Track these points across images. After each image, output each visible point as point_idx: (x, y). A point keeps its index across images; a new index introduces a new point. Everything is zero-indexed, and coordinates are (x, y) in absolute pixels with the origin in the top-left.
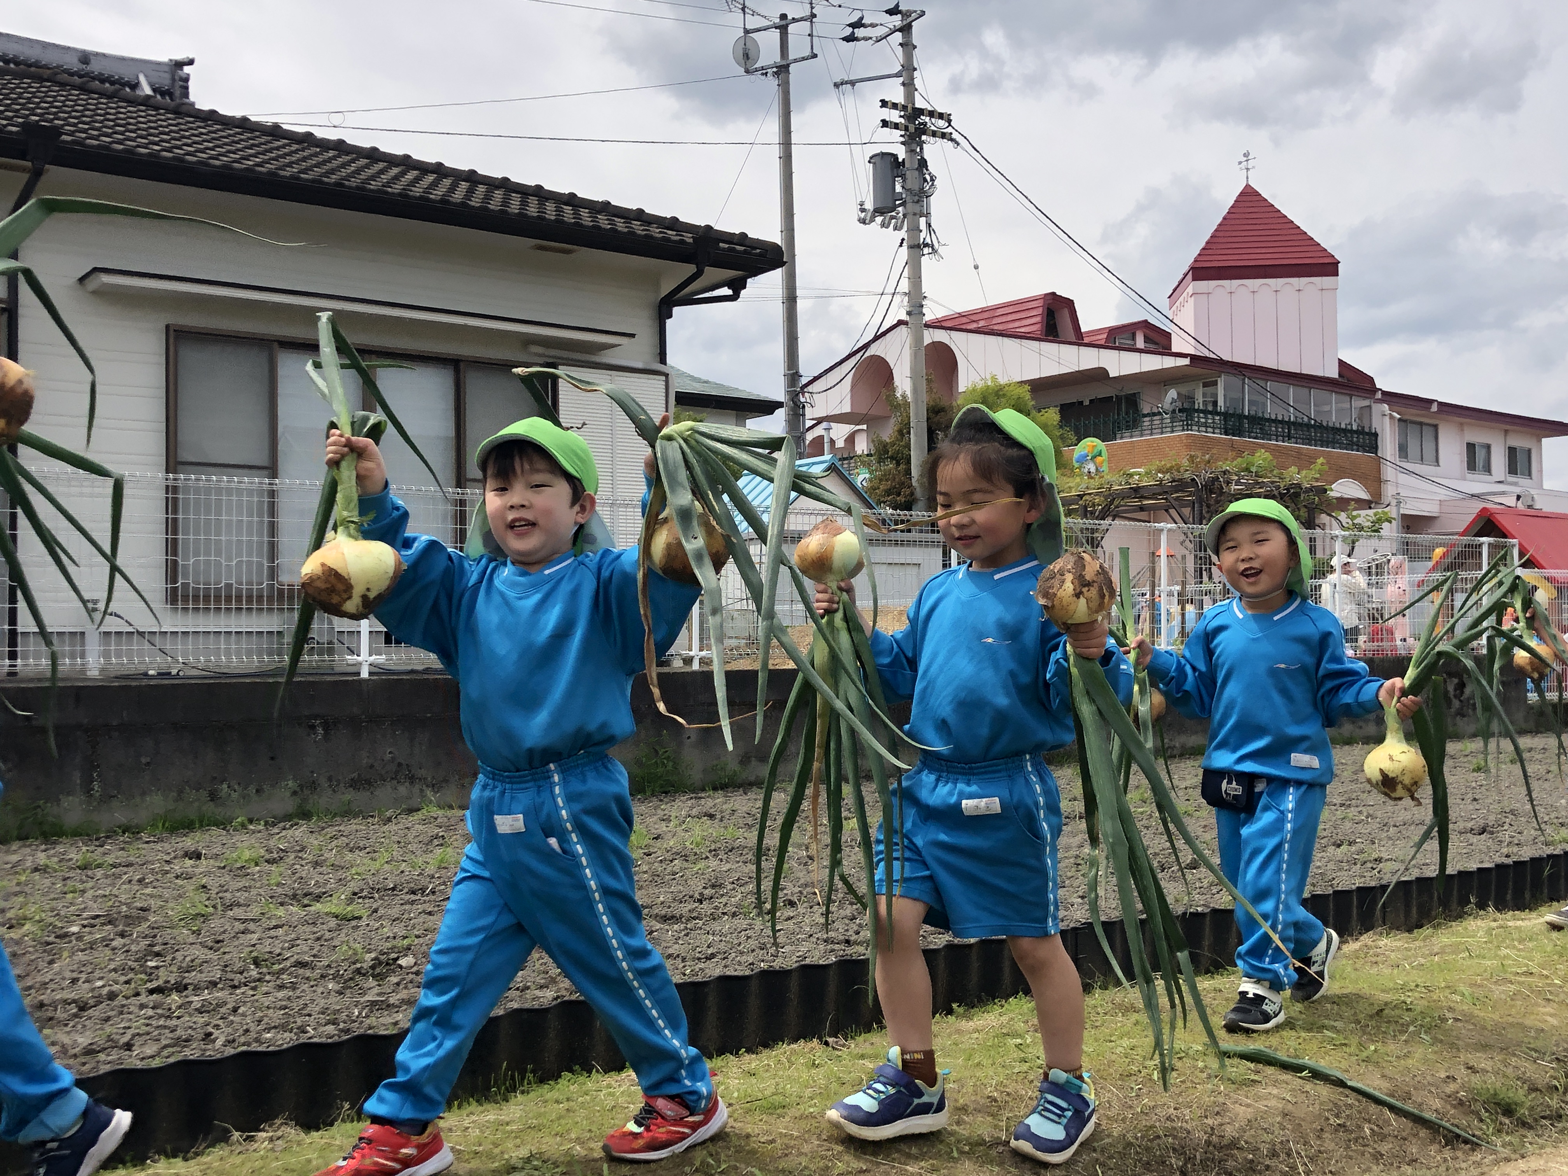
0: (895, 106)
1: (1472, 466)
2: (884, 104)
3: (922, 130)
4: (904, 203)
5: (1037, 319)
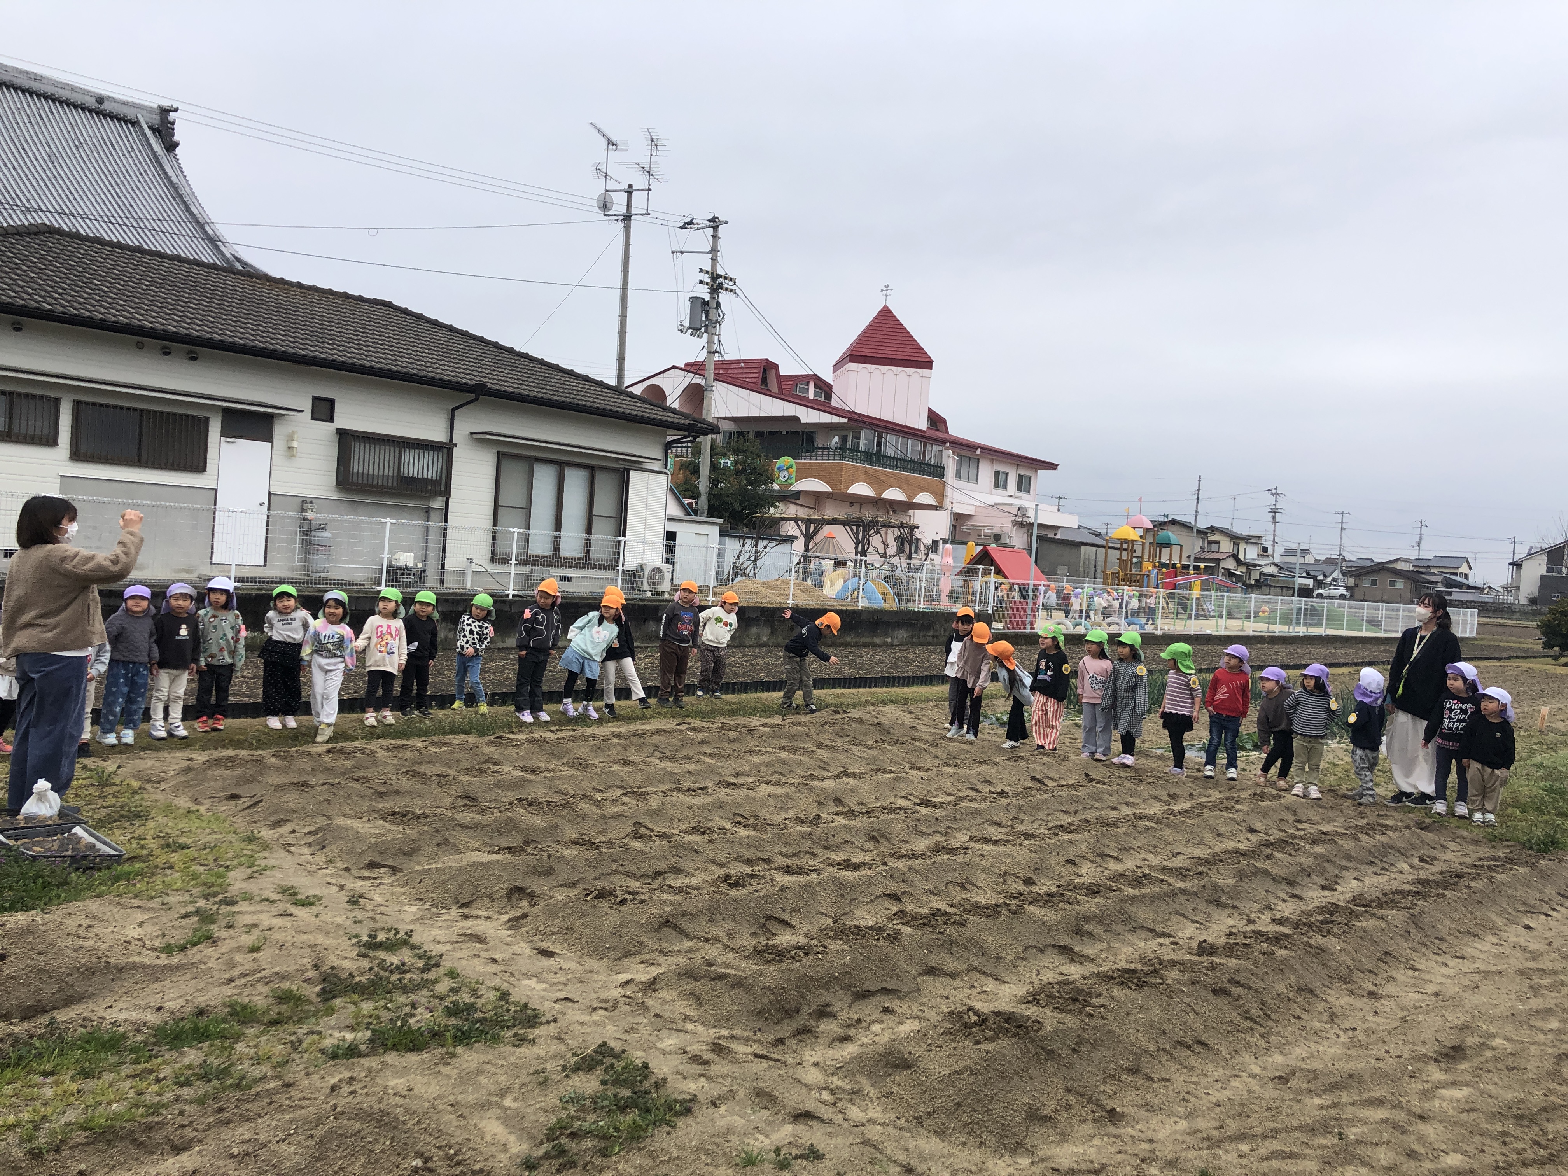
0: (707, 272)
1: (996, 485)
2: (701, 270)
3: (720, 286)
4: (706, 326)
5: (756, 374)
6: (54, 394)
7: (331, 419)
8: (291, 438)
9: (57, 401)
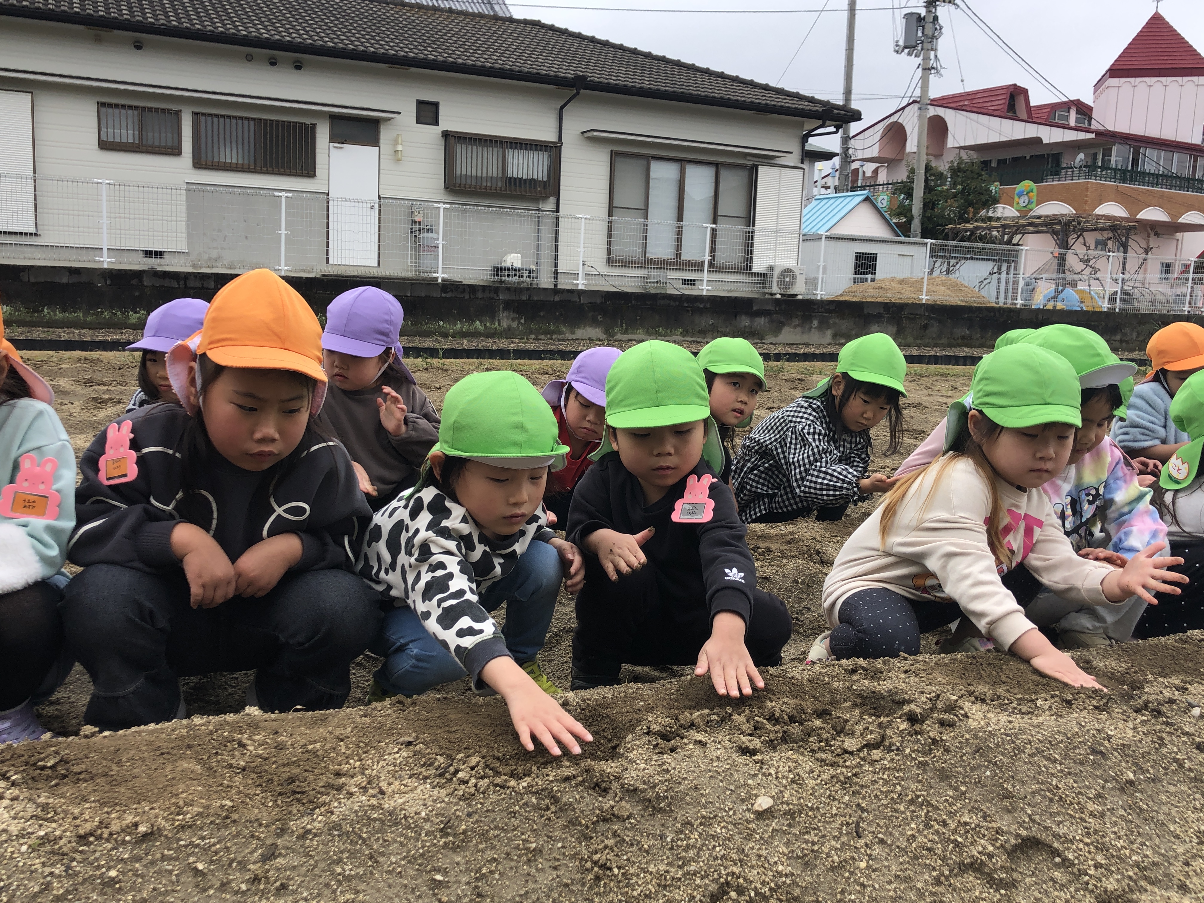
4: (922, 43)
5: (1002, 101)
6: (175, 108)
7: (436, 123)
8: (396, 143)
9: (178, 113)
